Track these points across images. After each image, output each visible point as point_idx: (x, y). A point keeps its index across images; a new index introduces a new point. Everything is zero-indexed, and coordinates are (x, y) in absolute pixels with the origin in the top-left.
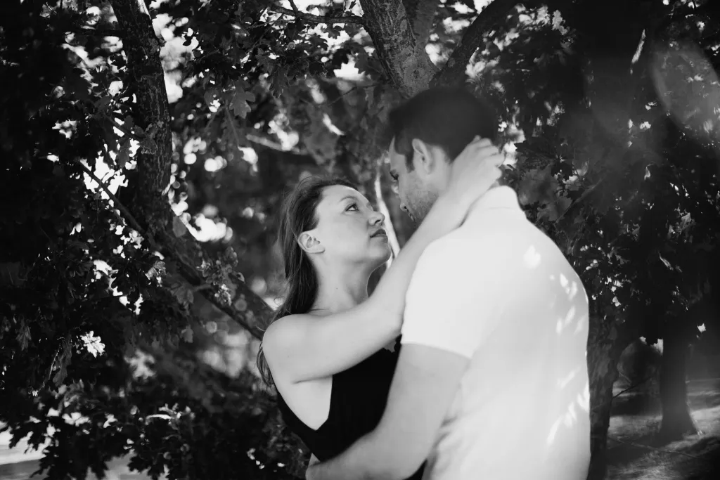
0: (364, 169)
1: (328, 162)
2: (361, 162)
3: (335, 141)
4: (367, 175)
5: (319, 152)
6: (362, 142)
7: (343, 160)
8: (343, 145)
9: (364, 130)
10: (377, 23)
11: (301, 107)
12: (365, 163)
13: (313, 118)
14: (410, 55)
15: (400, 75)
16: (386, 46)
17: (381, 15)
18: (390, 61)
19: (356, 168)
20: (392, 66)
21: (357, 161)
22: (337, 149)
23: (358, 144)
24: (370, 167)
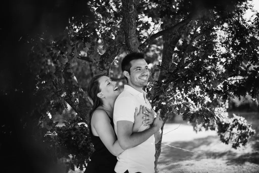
0: (107, 65)
1: (97, 63)
2: (107, 63)
3: (100, 57)
4: (108, 67)
5: (95, 59)
6: (108, 58)
7: (102, 63)
8: (102, 58)
9: (109, 54)
10: (129, 31)
11: (93, 46)
12: (108, 64)
13: (95, 50)
14: (134, 40)
15: (131, 44)
16: (129, 37)
17: (131, 29)
18: (129, 40)
19: (105, 65)
20: (129, 42)
21: (106, 63)
22: (100, 59)
23: (106, 59)
24: (109, 65)
